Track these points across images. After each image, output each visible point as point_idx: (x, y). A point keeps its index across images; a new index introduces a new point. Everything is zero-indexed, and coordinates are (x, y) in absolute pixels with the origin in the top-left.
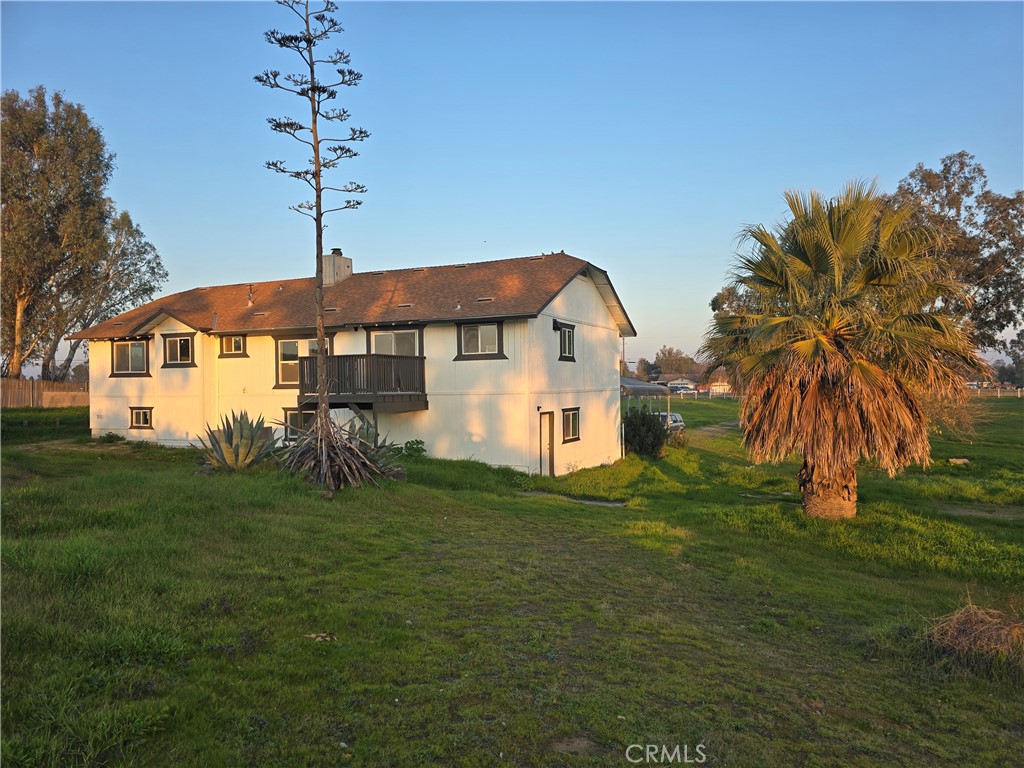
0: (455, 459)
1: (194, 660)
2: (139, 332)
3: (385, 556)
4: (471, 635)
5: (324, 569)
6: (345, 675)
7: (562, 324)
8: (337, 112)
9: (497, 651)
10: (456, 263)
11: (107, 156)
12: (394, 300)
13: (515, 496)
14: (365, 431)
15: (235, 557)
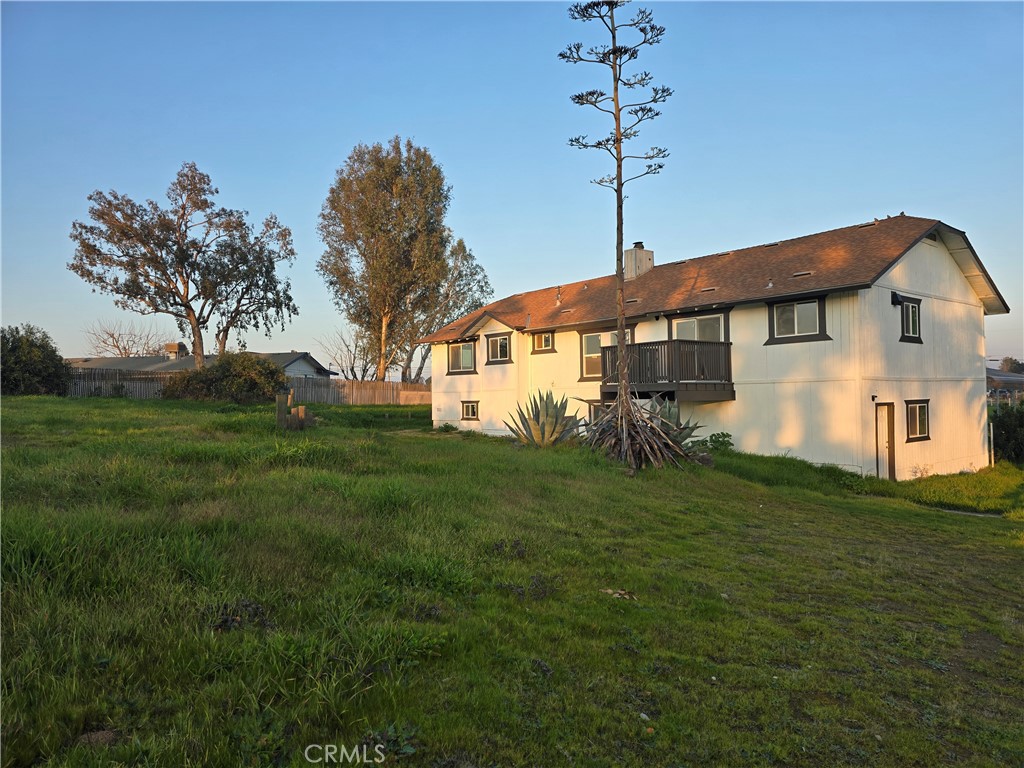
0: (767, 454)
1: (482, 595)
2: (469, 334)
3: (692, 531)
4: (810, 622)
5: (624, 534)
6: (647, 637)
7: (902, 297)
8: (639, 77)
9: (851, 646)
10: (766, 243)
11: (446, 188)
12: (698, 285)
13: (845, 497)
14: (667, 410)
15: (533, 510)
